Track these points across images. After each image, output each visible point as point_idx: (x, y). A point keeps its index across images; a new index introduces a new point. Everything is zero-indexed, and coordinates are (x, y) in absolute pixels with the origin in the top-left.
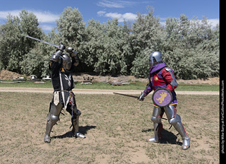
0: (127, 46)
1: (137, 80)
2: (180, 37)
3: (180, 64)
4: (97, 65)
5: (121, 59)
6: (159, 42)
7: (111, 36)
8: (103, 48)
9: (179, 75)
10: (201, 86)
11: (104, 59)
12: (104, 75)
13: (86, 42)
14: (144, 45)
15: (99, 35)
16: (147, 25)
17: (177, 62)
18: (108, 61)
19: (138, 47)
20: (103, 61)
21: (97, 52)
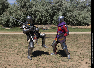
0: (51, 10)
1: (55, 26)
2: (76, 5)
3: (76, 18)
4: (36, 20)
5: (48, 16)
6: (66, 8)
7: (43, 5)
8: (39, 11)
9: (75, 24)
10: (86, 29)
11: (40, 17)
12: (40, 24)
13: (30, 9)
14: (59, 10)
15: (37, 5)
17: (74, 18)
18: (41, 17)
19: (56, 11)
20: (39, 18)
21: (36, 13)
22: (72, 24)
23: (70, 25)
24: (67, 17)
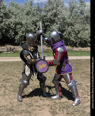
1: (48, 48)
2: (79, 16)
3: (79, 36)
4: (17, 38)
5: (35, 32)
6: (64, 19)
7: (27, 14)
8: (22, 24)
9: (79, 44)
11: (23, 32)
14: (52, 22)
15: (18, 13)
16: (55, 6)
17: (77, 35)
18: (25, 34)
19: (48, 23)
20: (22, 34)
21: (17, 27)
22: (74, 45)
23: (71, 45)
24: (65, 33)
